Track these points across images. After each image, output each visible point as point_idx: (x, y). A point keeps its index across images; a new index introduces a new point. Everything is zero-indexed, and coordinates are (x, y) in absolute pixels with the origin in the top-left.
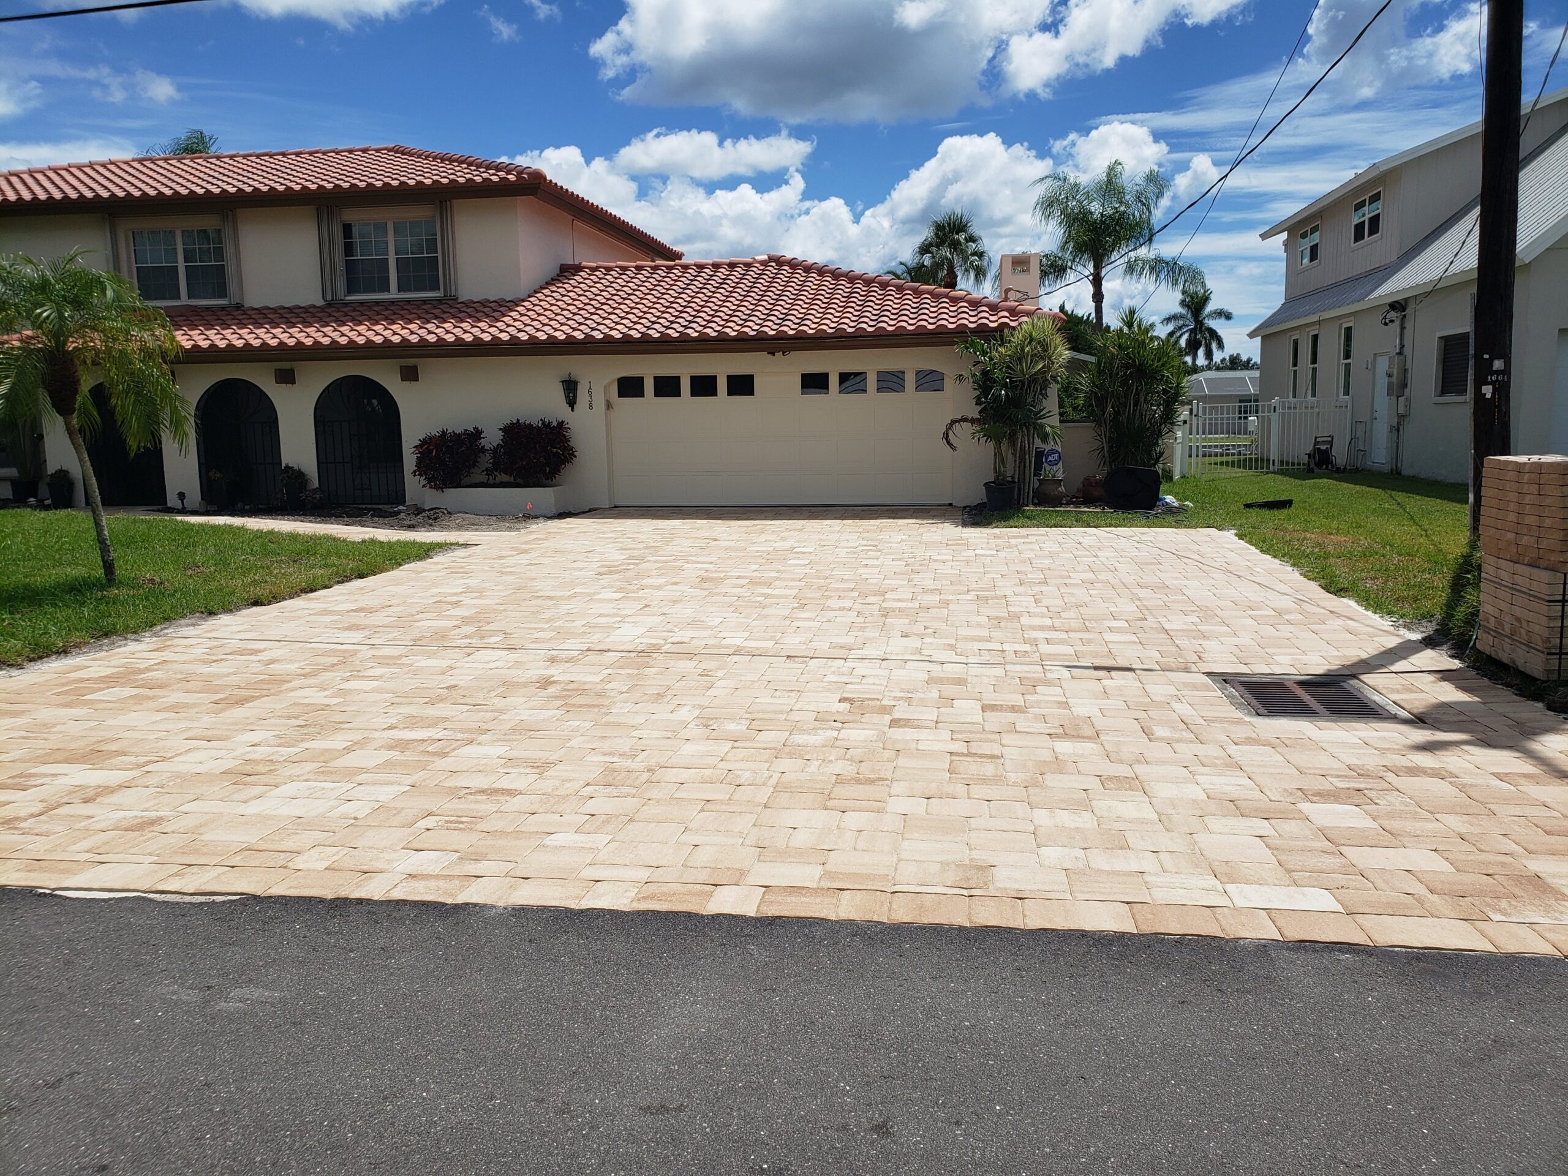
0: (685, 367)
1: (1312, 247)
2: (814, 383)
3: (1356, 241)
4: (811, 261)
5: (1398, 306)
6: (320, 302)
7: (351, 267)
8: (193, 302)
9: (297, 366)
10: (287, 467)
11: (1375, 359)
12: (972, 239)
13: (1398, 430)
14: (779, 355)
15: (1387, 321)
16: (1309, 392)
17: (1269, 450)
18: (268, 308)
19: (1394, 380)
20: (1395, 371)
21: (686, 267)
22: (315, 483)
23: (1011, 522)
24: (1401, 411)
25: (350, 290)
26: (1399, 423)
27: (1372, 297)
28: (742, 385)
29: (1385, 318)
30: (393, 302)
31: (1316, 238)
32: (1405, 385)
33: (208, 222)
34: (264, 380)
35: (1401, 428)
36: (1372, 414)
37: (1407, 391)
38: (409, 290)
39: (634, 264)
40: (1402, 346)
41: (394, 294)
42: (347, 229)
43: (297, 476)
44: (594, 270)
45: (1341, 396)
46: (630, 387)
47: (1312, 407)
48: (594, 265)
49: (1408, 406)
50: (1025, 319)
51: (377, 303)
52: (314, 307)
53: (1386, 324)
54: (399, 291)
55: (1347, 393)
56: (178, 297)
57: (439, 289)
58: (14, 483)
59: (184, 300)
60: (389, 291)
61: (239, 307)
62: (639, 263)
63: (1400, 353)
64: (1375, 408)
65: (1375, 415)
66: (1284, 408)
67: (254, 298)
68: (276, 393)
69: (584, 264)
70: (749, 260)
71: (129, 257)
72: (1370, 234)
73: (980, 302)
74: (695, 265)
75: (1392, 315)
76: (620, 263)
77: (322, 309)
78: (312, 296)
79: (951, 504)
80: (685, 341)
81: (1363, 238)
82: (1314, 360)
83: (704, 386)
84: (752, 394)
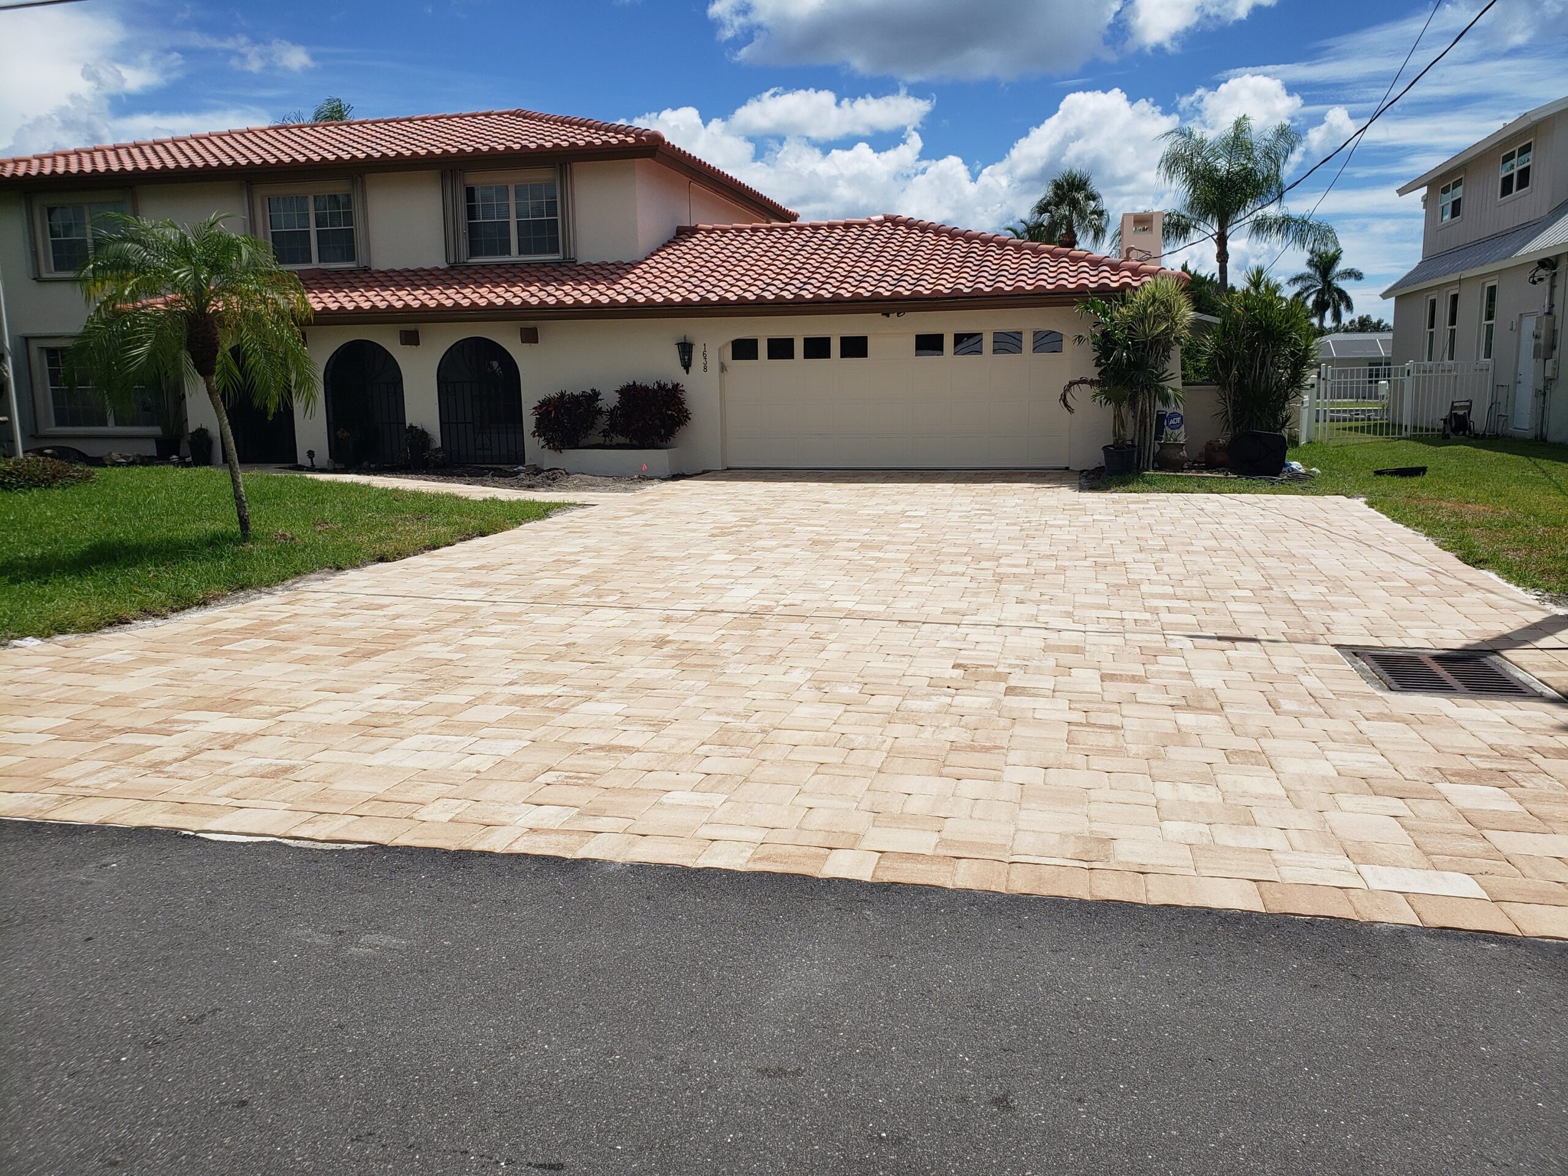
0: (798, 329)
1: (1454, 203)
2: (929, 344)
3: (1503, 194)
4: (927, 221)
5: (1548, 264)
6: (443, 265)
7: (473, 229)
8: (323, 266)
9: (422, 328)
10: (411, 426)
11: (1520, 320)
12: (1093, 197)
13: (1544, 394)
14: (893, 316)
15: (1536, 279)
16: (1447, 355)
17: (1401, 415)
18: (394, 271)
19: (1542, 341)
20: (1543, 332)
21: (801, 228)
22: (439, 444)
23: (1131, 487)
24: (1549, 374)
25: (473, 253)
26: (1545, 388)
27: (1519, 254)
28: (855, 347)
29: (1533, 276)
30: (514, 265)
31: (1459, 192)
32: (1554, 347)
33: (338, 188)
34: (389, 341)
35: (1548, 392)
36: (1516, 377)
37: (1556, 353)
38: (529, 253)
39: (750, 226)
40: (1552, 306)
41: (515, 256)
42: (470, 193)
43: (420, 436)
44: (710, 232)
45: (1482, 358)
46: (744, 349)
47: (1450, 371)
48: (711, 227)
49: (1556, 368)
50: (1148, 279)
51: (499, 265)
52: (438, 269)
53: (1534, 283)
54: (521, 252)
55: (1488, 355)
56: (310, 261)
57: (558, 252)
58: (159, 441)
59: (315, 264)
60: (510, 254)
61: (366, 270)
62: (755, 224)
63: (1549, 313)
64: (1520, 371)
65: (1519, 378)
66: (1418, 372)
67: (381, 262)
68: (403, 356)
69: (700, 226)
70: (865, 220)
71: (264, 224)
72: (1519, 188)
73: (1100, 262)
74: (810, 226)
75: (1542, 272)
76: (735, 225)
77: (445, 271)
78: (436, 259)
79: (1067, 468)
80: (800, 303)
81: (1511, 192)
82: (1453, 321)
83: (817, 348)
84: (866, 356)
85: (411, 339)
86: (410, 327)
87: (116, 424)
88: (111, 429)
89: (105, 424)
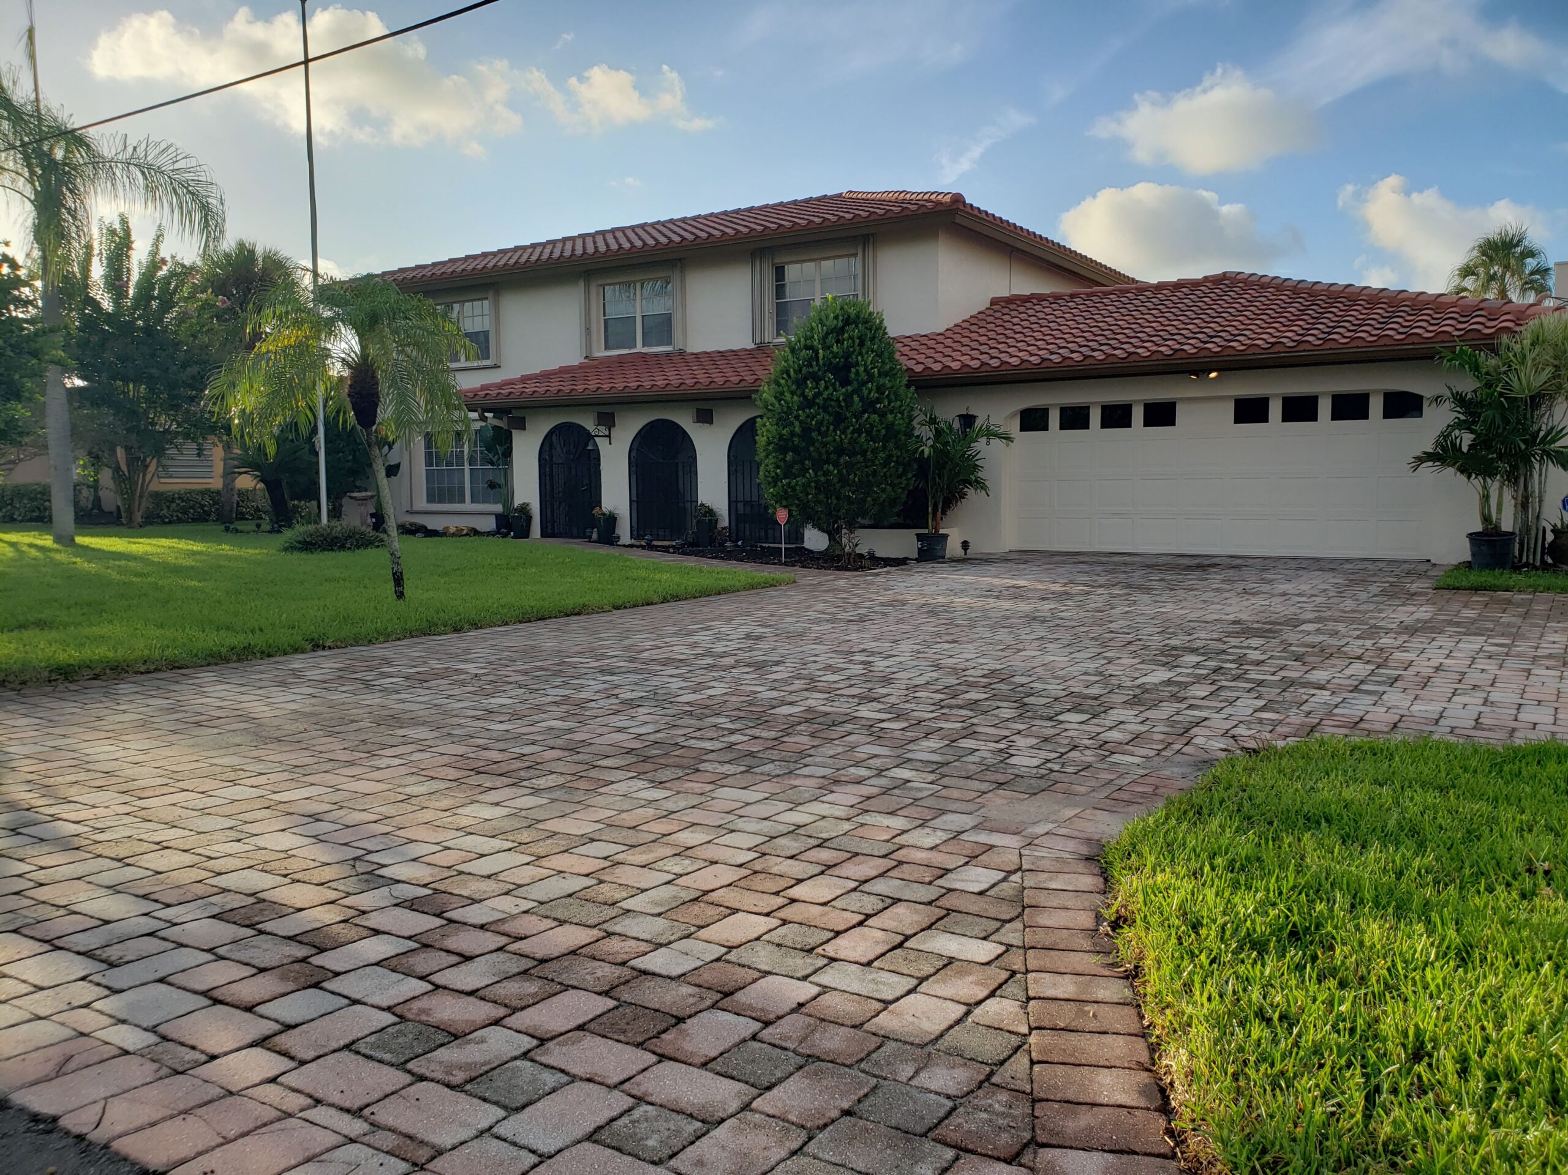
2: (1251, 410)
6: (750, 346)
7: (780, 308)
8: (646, 350)
9: (716, 408)
10: (702, 505)
12: (1531, 254)
22: (724, 522)
28: (1161, 414)
34: (685, 421)
39: (1070, 292)
42: (780, 272)
43: (709, 515)
44: (1025, 301)
46: (1034, 420)
48: (1027, 295)
52: (744, 351)
56: (634, 346)
59: (639, 348)
61: (681, 353)
67: (694, 344)
68: (696, 433)
69: (1016, 295)
71: (598, 311)
77: (749, 352)
78: (743, 338)
79: (1429, 561)
80: (1089, 366)
84: (1173, 425)
85: (705, 417)
86: (704, 405)
87: (473, 501)
88: (468, 506)
89: (463, 501)
